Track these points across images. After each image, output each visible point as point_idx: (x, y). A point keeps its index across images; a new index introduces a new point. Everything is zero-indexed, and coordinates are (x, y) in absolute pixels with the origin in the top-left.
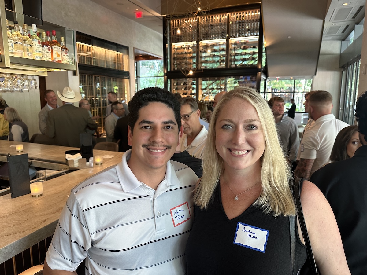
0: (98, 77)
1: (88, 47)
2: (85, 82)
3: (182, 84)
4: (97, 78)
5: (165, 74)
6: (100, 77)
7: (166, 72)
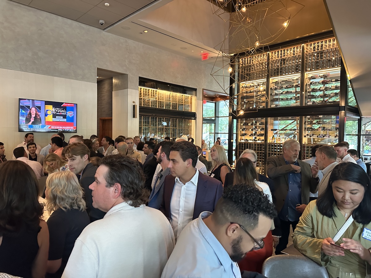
0: (162, 118)
1: (153, 91)
2: (148, 123)
3: (250, 124)
7: (231, 112)
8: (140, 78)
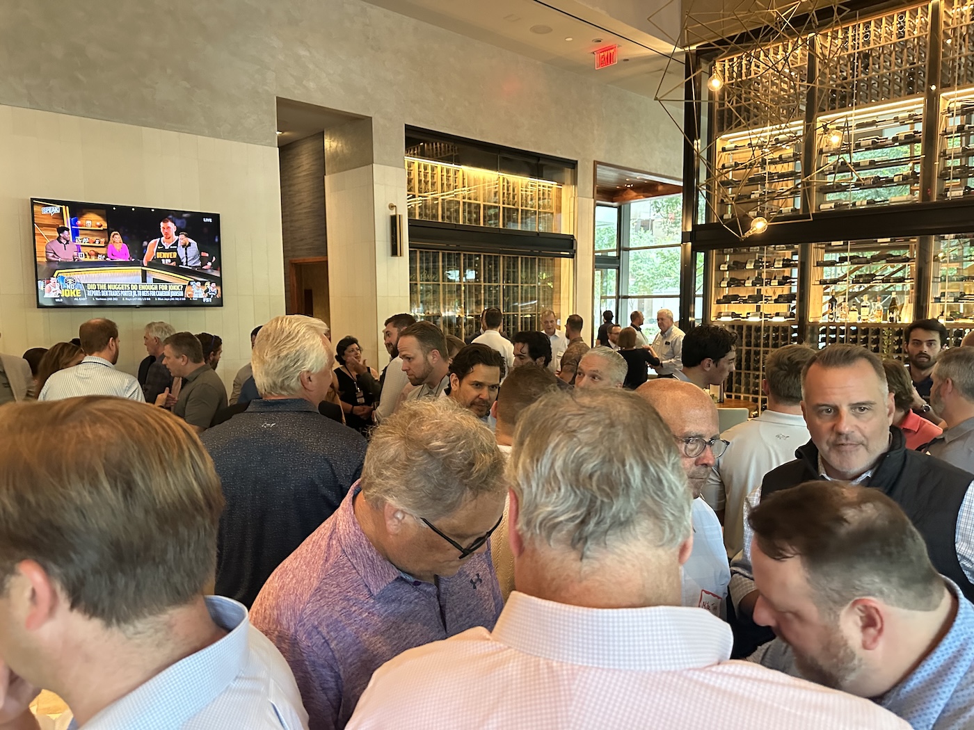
1: (448, 171)
2: (436, 272)
3: (751, 266)
4: (473, 261)
5: (686, 237)
6: (482, 257)
7: (690, 229)
8: (409, 128)
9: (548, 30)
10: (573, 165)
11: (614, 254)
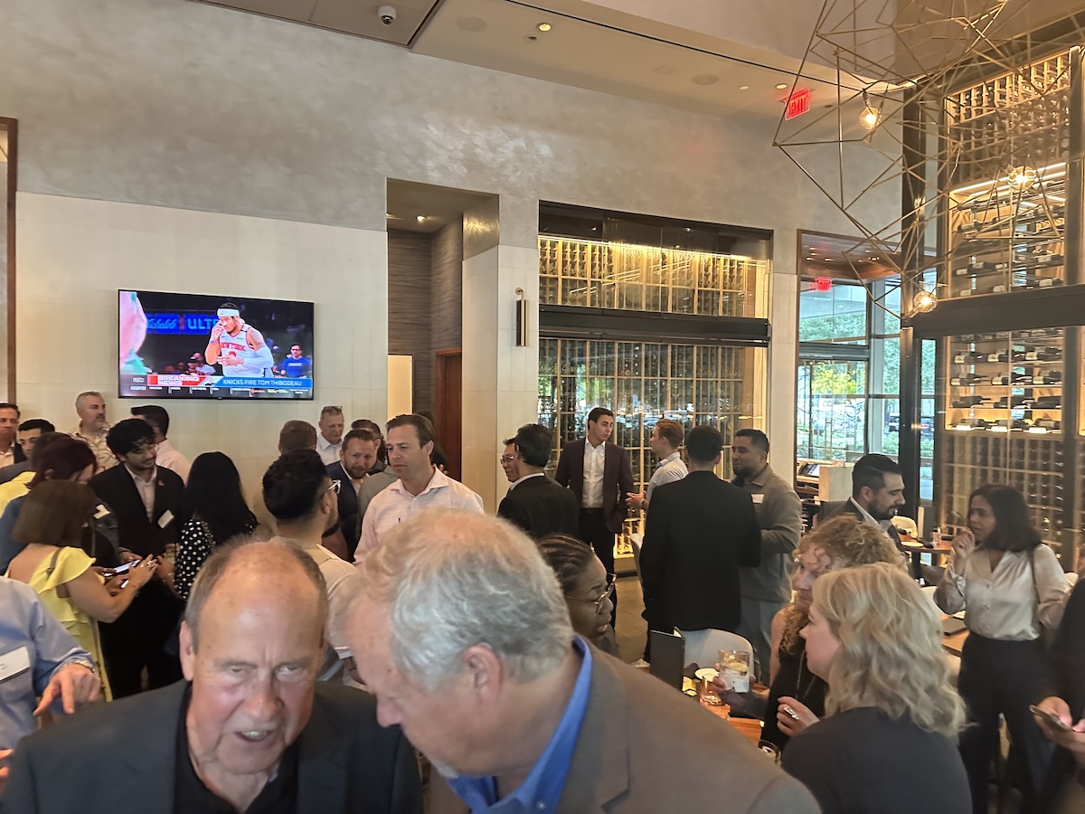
0: (635, 345)
3: (994, 358)
5: (907, 321)
6: (643, 346)
8: (543, 204)
9: (713, 80)
10: (767, 235)
11: (863, 343)
